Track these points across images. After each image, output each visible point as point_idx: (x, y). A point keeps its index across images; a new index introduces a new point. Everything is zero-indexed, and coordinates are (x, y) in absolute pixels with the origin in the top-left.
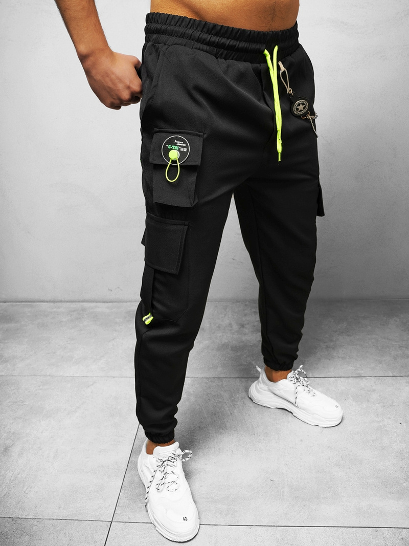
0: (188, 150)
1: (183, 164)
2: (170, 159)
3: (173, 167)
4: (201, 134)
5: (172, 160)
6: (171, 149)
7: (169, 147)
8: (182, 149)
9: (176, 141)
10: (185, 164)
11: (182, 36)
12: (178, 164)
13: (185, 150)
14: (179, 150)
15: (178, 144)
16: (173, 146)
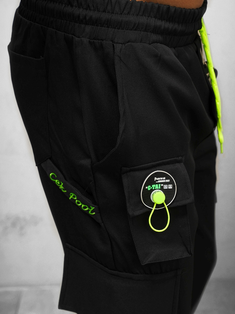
0: (174, 186)
1: (172, 206)
2: (154, 203)
3: (160, 213)
4: (180, 158)
5: (157, 205)
6: (152, 190)
7: (149, 188)
8: (165, 187)
9: (156, 179)
10: (175, 205)
11: (136, 27)
12: (166, 206)
13: (170, 187)
14: (162, 189)
15: (159, 182)
16: (154, 186)
